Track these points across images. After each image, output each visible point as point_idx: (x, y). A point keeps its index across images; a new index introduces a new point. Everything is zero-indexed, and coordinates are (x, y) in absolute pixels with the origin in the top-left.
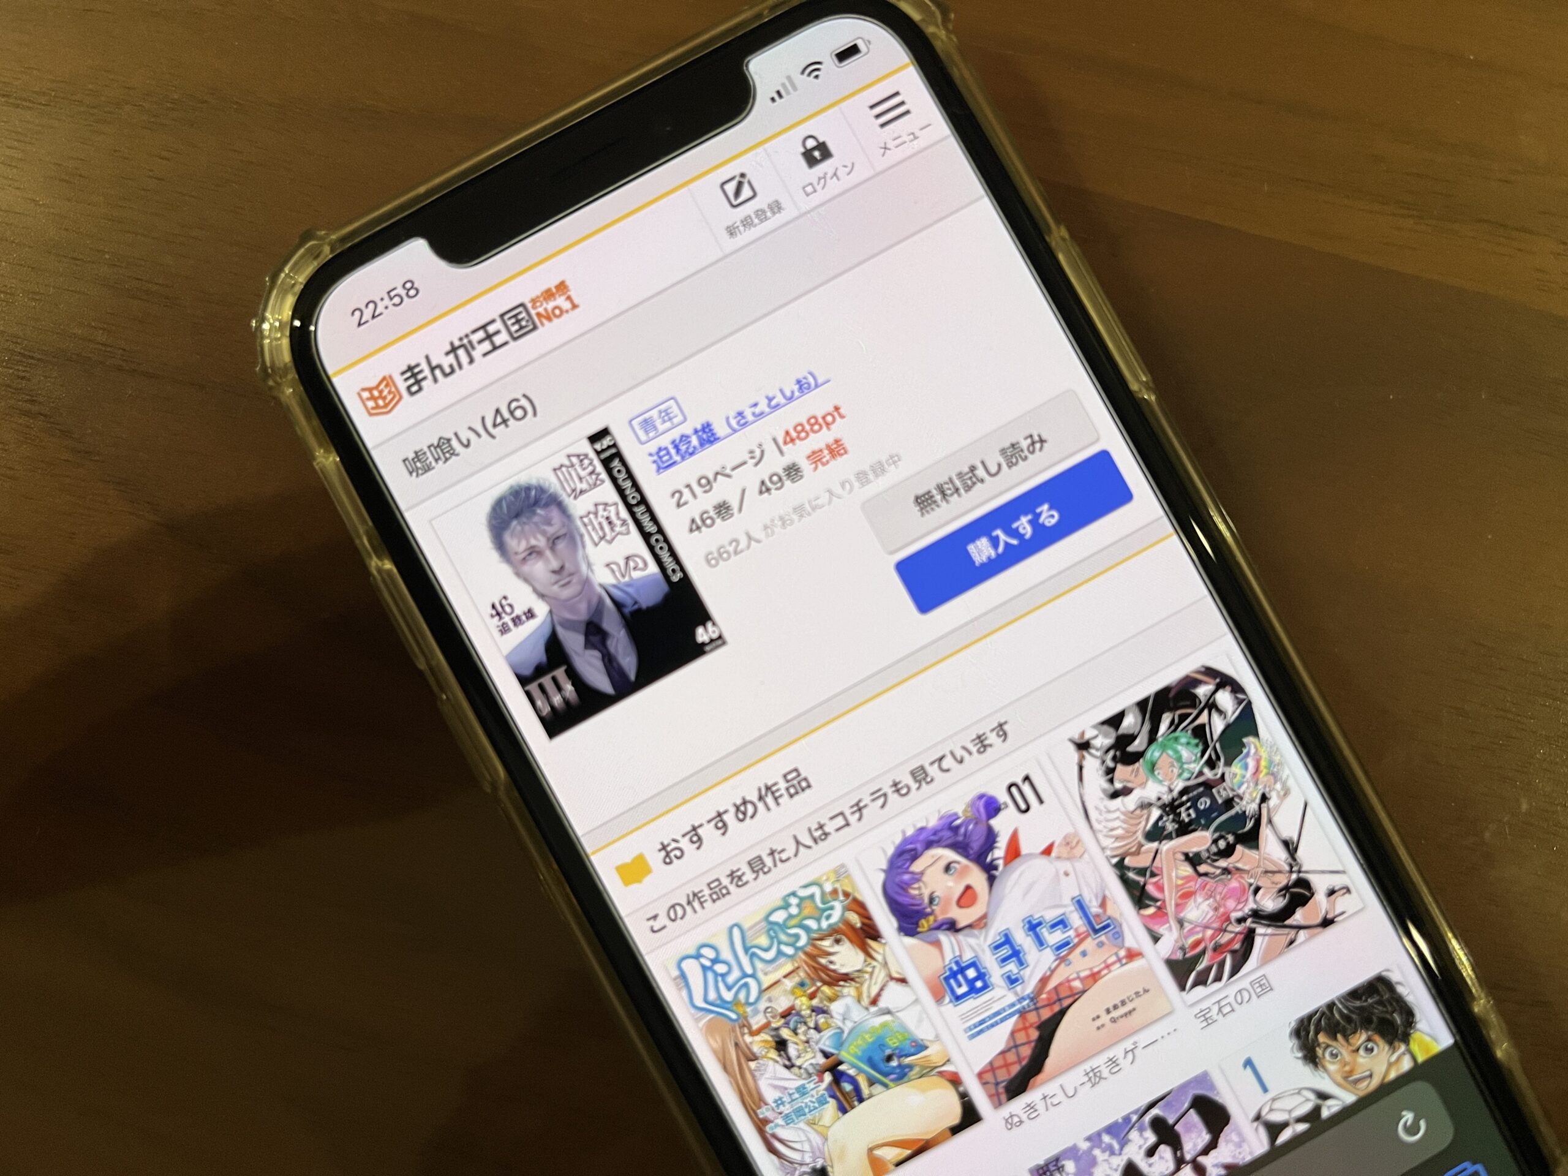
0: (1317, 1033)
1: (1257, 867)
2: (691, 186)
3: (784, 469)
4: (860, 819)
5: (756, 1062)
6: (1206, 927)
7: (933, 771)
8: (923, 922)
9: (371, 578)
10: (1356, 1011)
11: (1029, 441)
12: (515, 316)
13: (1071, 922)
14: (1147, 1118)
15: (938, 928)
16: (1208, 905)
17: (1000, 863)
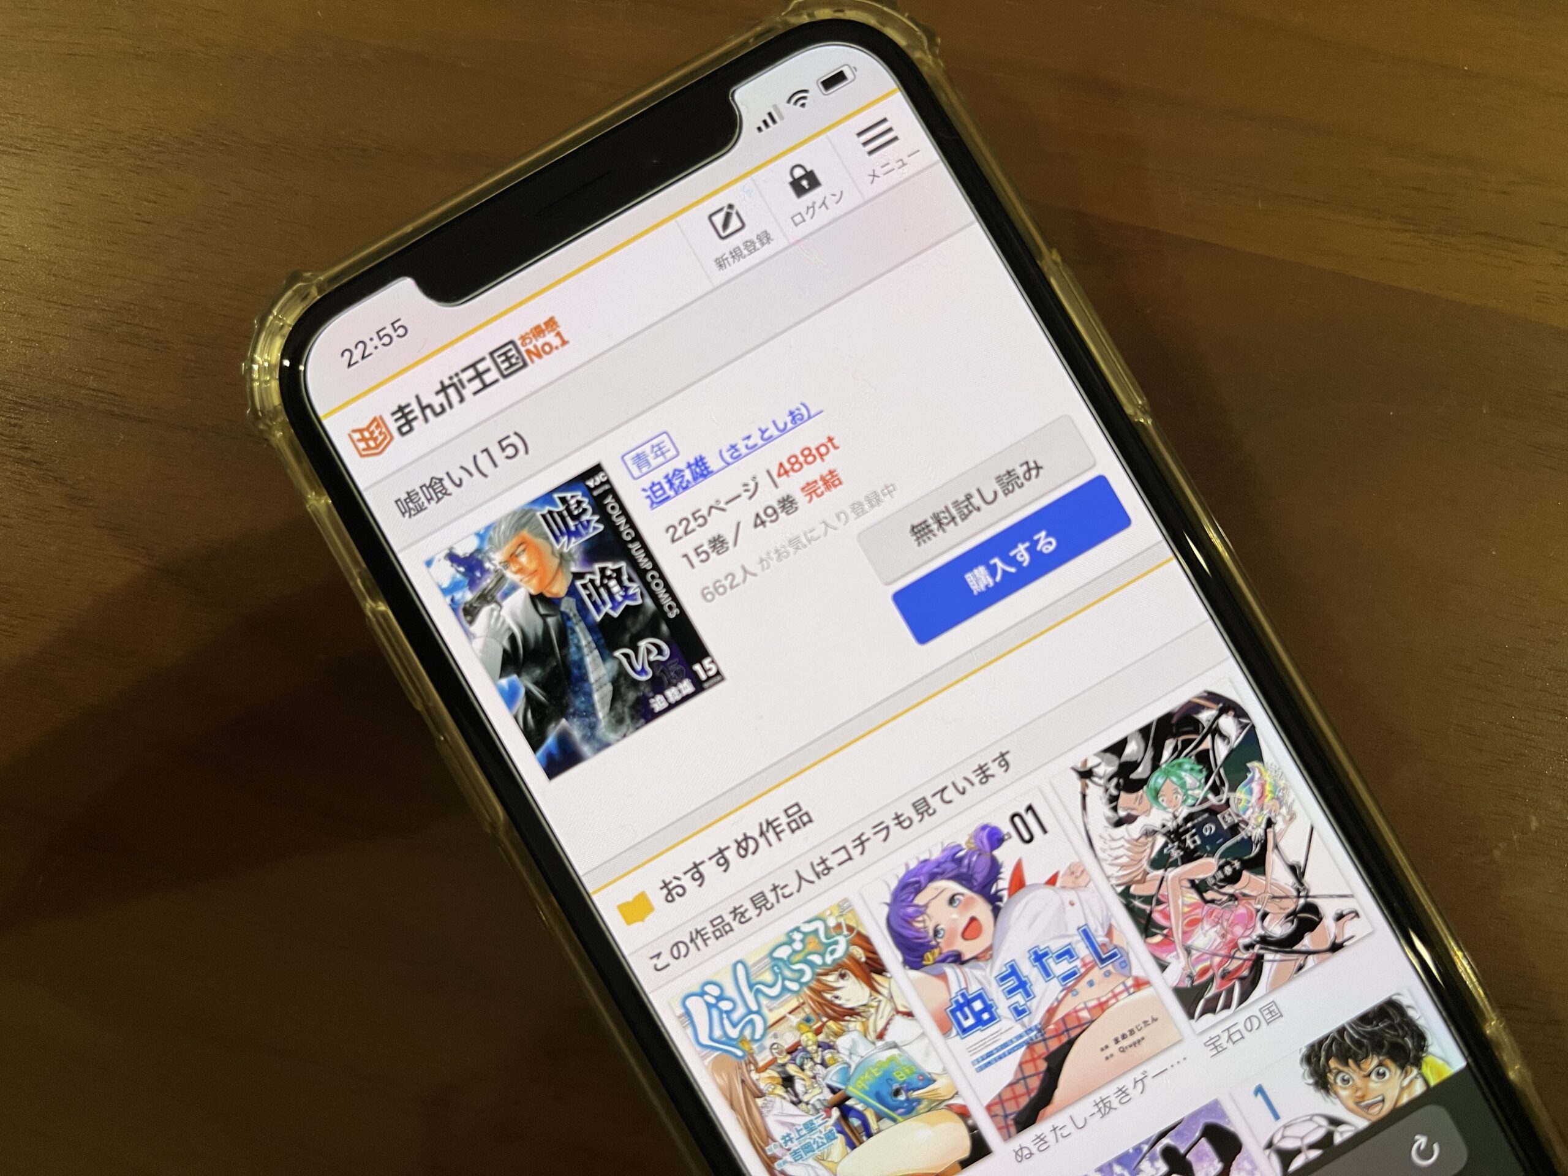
0: (1328, 1059)
1: (1264, 892)
2: (679, 219)
3: (779, 501)
4: (862, 853)
5: (763, 1098)
6: (1214, 954)
7: (935, 803)
8: (928, 954)
9: (367, 620)
10: (1368, 1036)
11: (1025, 468)
12: (505, 354)
13: (1077, 950)
14: (1159, 1147)
15: (943, 961)
16: (1216, 932)
17: (1005, 893)
